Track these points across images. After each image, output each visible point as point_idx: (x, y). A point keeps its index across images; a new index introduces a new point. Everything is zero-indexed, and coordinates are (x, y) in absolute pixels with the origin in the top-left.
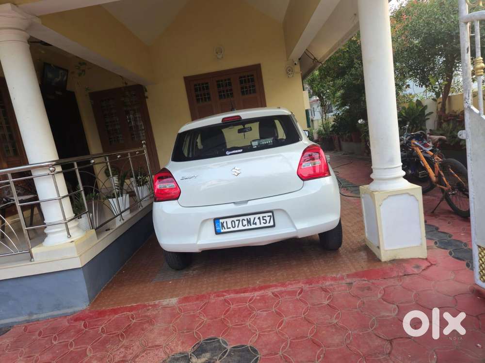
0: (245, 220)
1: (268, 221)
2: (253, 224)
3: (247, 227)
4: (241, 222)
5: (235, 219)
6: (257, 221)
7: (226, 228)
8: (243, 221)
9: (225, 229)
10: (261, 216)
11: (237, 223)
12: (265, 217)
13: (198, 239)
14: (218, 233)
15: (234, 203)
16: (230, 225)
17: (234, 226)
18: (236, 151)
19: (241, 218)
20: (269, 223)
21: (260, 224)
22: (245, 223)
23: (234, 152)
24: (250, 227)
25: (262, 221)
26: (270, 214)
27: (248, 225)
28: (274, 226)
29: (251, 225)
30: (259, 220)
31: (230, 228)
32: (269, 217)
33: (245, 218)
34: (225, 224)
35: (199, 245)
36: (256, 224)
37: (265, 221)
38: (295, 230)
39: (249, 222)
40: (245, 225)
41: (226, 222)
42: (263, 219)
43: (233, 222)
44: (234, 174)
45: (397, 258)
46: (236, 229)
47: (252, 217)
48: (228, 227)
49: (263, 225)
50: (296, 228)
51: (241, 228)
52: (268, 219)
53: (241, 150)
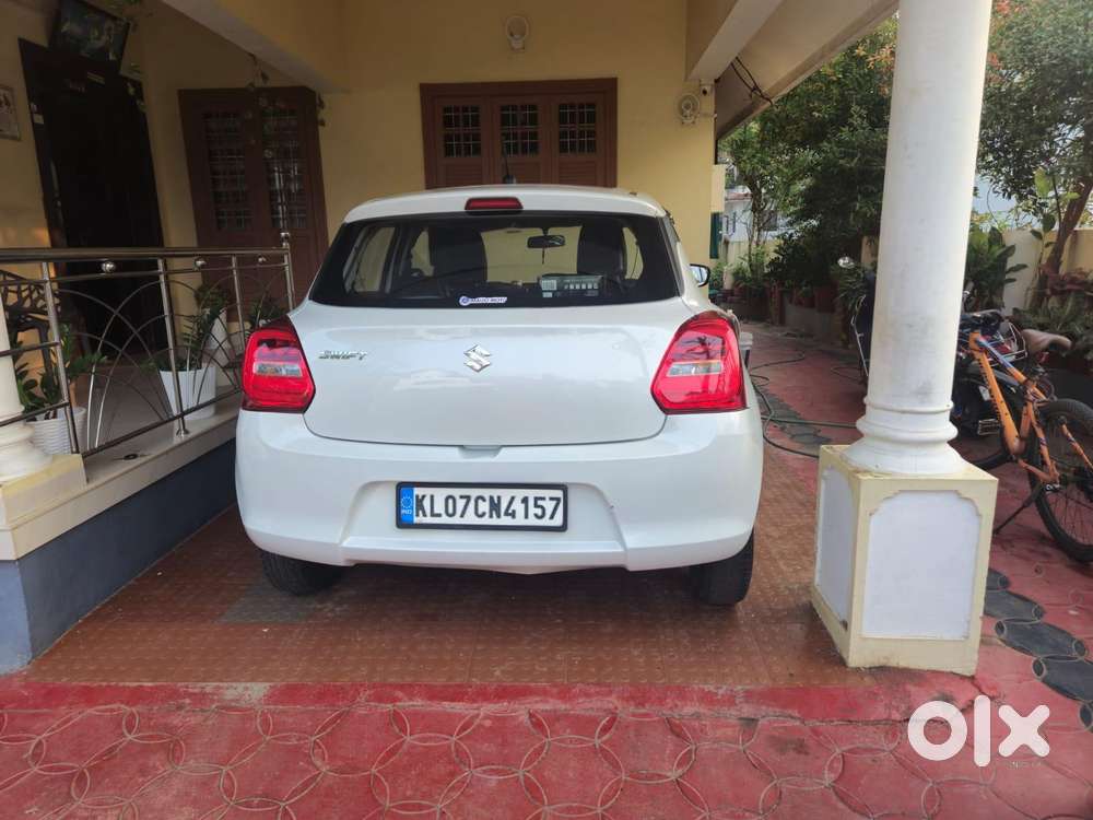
0: (484, 500)
1: (548, 513)
2: (507, 514)
3: (486, 521)
4: (472, 503)
5: (456, 492)
6: (518, 507)
7: (428, 511)
8: (480, 501)
9: (425, 515)
10: (532, 494)
11: (461, 503)
12: (543, 499)
13: (347, 531)
14: (403, 523)
15: (461, 447)
16: (439, 508)
17: (451, 511)
18: (489, 300)
19: (474, 493)
20: (552, 517)
21: (526, 517)
22: (484, 507)
23: (482, 300)
24: (495, 521)
25: (533, 510)
26: (559, 494)
27: (491, 516)
28: (563, 528)
29: (499, 516)
30: (523, 506)
31: (439, 515)
32: (554, 502)
33: (486, 493)
34: (426, 503)
35: (347, 549)
36: (513, 515)
37: (539, 512)
38: (620, 550)
39: (495, 506)
40: (484, 514)
41: (432, 497)
42: (536, 506)
43: (451, 501)
44: (472, 367)
45: (893, 663)
46: (456, 520)
47: (506, 495)
48: (436, 511)
49: (532, 521)
50: (623, 544)
51: (470, 519)
52: (549, 506)
53: (503, 300)
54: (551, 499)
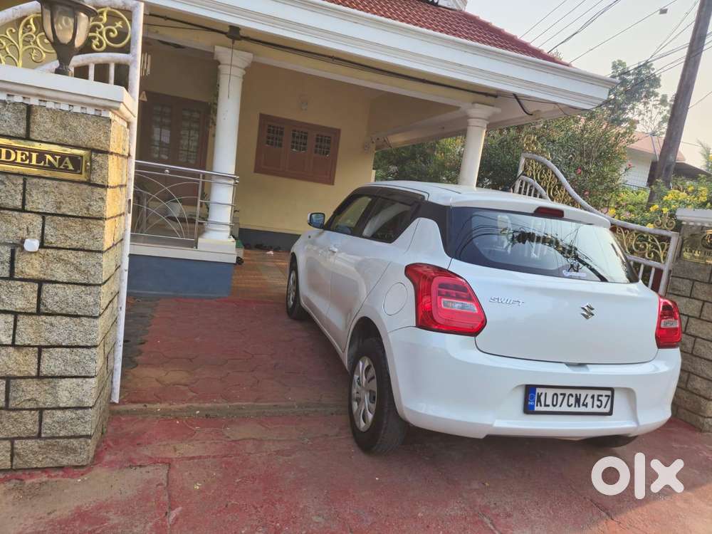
0: (572, 396)
1: (604, 404)
2: (583, 405)
3: (572, 409)
4: (566, 399)
5: (559, 391)
6: (589, 400)
7: (543, 404)
8: (570, 397)
9: (541, 405)
10: (596, 393)
11: (560, 398)
12: (601, 396)
14: (528, 410)
15: (566, 363)
16: (549, 402)
17: (555, 403)
19: (568, 392)
20: (605, 407)
21: (593, 407)
22: (572, 400)
24: (577, 409)
25: (596, 403)
26: (609, 393)
27: (575, 406)
28: (610, 413)
30: (591, 400)
31: (548, 406)
32: (607, 398)
33: (574, 392)
34: (542, 398)
36: (586, 406)
37: (599, 403)
40: (572, 405)
41: (546, 394)
42: (598, 400)
43: (555, 397)
46: (557, 409)
47: (583, 393)
48: (547, 404)
49: (596, 410)
50: (637, 422)
51: (565, 408)
52: (604, 399)
54: (606, 396)
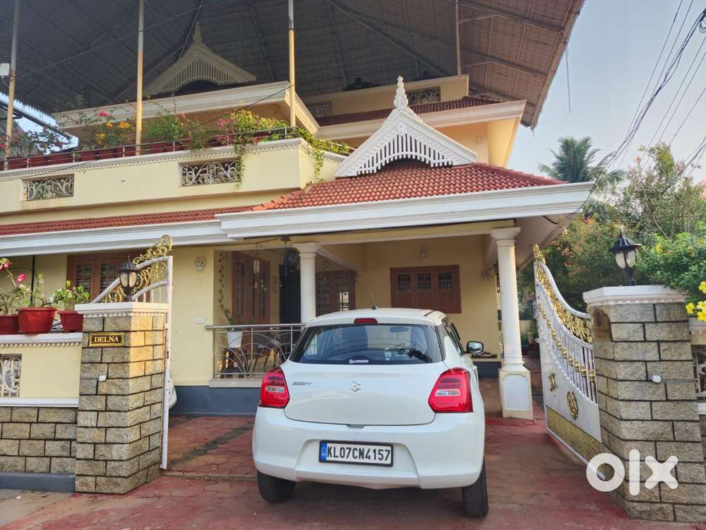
0: (357, 450)
1: (385, 457)
2: (366, 457)
3: (357, 460)
4: (352, 451)
5: (345, 446)
6: (371, 454)
7: (333, 455)
8: (355, 451)
9: (331, 457)
10: (377, 448)
11: (347, 451)
12: (382, 450)
13: (298, 464)
14: (322, 460)
15: (348, 425)
16: (338, 453)
17: (342, 455)
18: (361, 361)
19: (352, 446)
20: (386, 459)
21: (375, 459)
22: (357, 453)
23: (359, 361)
24: (361, 461)
25: (378, 456)
26: (389, 448)
27: (360, 458)
28: (391, 465)
29: (363, 458)
30: (373, 454)
31: (337, 457)
32: (387, 453)
33: (358, 447)
34: (332, 451)
35: (298, 472)
36: (369, 458)
37: (380, 456)
38: (416, 476)
39: (361, 453)
40: (356, 457)
41: (335, 448)
42: (379, 454)
43: (342, 450)
44: (353, 390)
46: (344, 459)
47: (366, 448)
48: (336, 455)
49: (378, 461)
50: (418, 474)
51: (351, 459)
52: (385, 454)
53: (367, 361)
54: (386, 451)
